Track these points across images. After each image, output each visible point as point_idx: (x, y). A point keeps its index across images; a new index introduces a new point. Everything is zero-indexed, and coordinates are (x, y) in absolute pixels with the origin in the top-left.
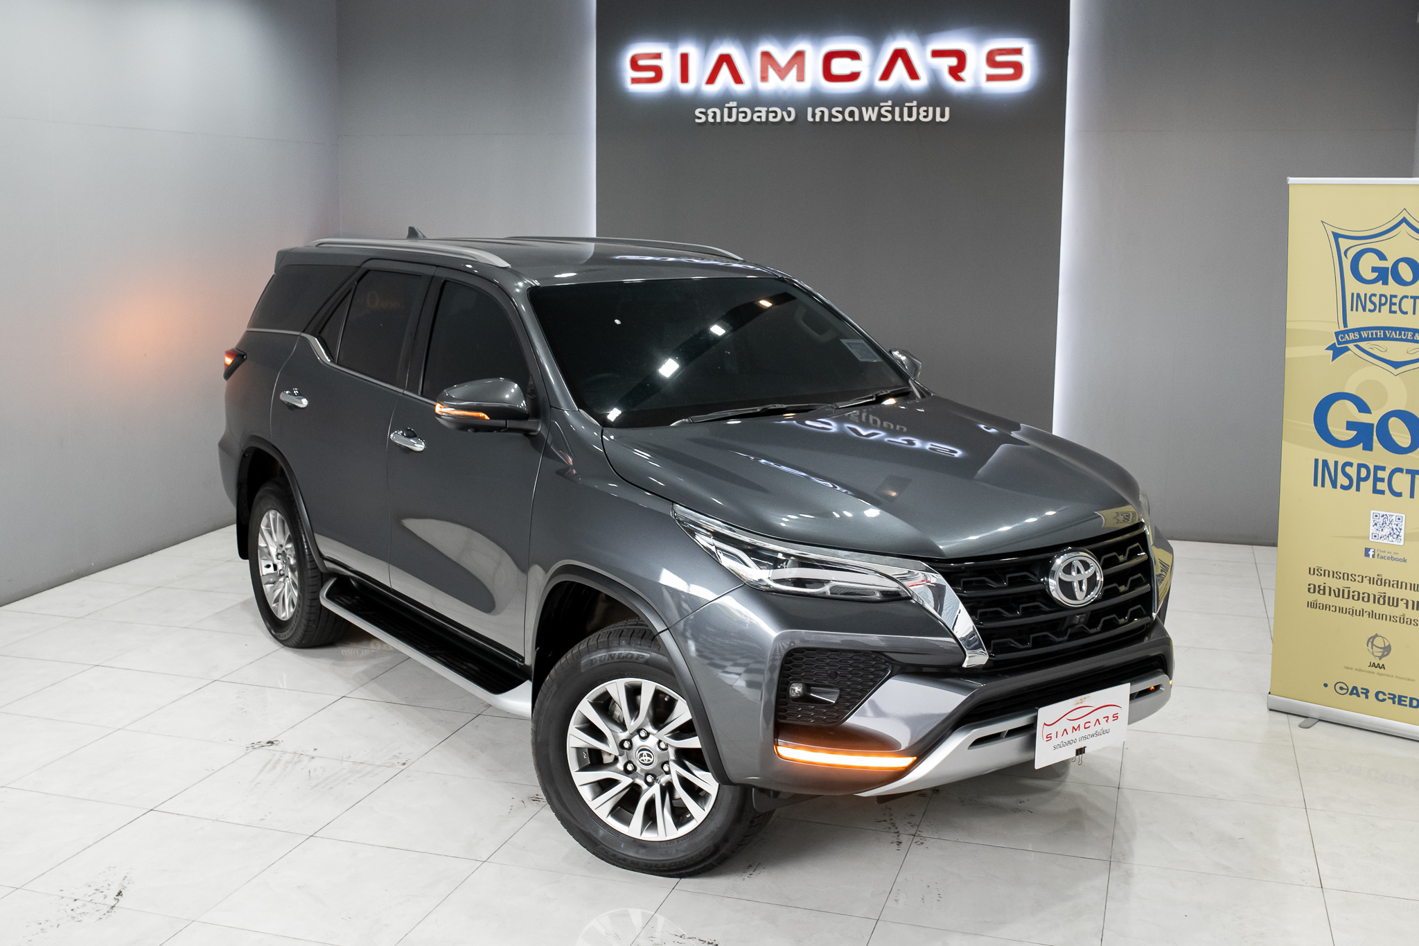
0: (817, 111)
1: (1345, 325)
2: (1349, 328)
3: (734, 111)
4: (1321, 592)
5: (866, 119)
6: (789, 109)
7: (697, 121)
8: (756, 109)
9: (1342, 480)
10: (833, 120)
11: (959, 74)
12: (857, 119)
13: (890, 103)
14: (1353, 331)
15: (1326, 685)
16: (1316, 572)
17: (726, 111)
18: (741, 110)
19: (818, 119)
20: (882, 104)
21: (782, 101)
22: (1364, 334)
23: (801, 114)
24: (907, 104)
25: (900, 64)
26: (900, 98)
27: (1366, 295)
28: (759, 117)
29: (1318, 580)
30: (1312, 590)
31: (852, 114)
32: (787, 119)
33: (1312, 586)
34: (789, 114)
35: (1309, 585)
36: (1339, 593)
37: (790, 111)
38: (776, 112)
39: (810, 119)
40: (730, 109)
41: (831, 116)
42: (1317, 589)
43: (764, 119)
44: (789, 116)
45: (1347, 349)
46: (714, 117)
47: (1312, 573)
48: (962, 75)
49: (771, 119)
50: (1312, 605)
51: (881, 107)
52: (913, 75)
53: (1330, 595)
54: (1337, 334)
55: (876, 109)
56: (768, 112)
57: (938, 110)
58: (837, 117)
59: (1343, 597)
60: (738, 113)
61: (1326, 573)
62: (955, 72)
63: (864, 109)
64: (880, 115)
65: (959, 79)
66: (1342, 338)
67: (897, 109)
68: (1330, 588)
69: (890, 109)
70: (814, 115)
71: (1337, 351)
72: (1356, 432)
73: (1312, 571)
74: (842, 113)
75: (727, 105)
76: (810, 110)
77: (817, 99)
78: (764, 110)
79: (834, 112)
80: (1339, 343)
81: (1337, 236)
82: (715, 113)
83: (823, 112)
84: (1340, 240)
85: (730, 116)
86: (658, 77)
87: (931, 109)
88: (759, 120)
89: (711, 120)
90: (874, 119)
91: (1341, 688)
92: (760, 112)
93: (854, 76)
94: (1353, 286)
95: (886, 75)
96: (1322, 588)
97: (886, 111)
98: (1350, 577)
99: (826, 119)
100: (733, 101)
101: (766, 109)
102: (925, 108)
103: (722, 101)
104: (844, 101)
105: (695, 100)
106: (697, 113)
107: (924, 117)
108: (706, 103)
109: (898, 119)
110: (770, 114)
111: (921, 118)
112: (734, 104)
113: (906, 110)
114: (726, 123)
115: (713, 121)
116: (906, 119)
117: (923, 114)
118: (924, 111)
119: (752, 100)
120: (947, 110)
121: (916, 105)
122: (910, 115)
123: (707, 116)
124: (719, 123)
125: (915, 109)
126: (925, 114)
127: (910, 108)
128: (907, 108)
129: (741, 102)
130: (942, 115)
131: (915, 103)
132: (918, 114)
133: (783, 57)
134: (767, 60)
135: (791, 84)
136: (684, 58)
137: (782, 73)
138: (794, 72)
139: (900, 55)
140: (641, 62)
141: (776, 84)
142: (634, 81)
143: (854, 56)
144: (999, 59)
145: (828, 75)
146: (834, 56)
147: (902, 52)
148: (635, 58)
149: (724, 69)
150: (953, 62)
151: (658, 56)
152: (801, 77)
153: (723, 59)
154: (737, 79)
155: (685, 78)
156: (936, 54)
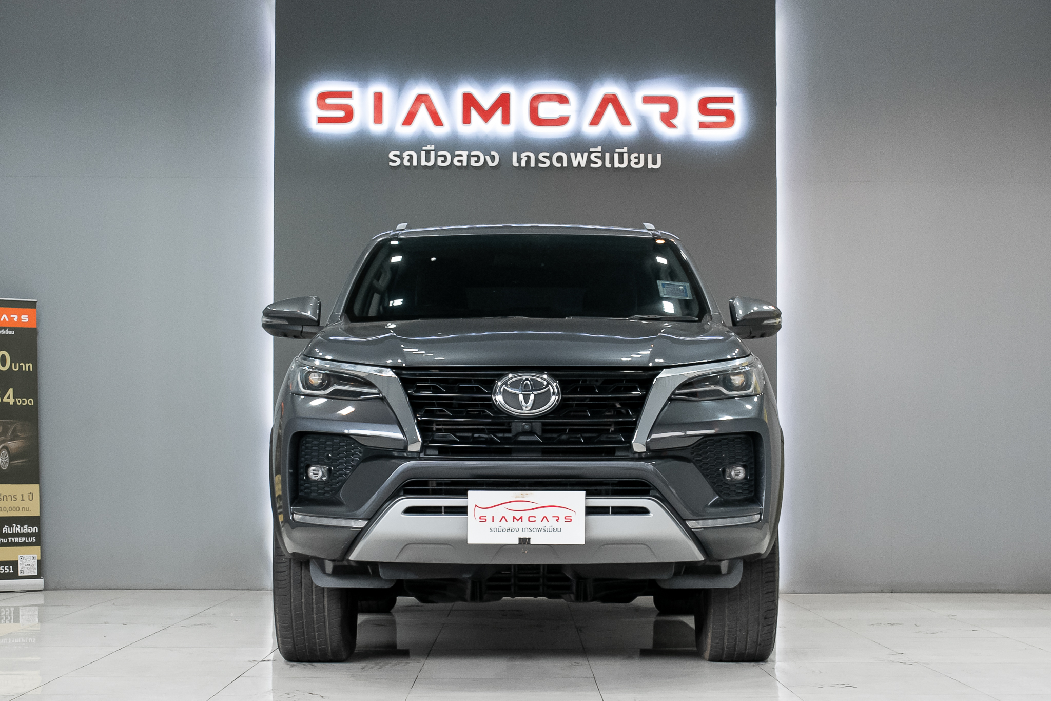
0: (523, 155)
3: (432, 154)
5: (575, 164)
6: (493, 153)
7: (391, 164)
8: (457, 153)
10: (541, 165)
11: (671, 120)
12: (565, 164)
13: (599, 149)
17: (423, 154)
18: (440, 153)
19: (523, 164)
20: (591, 150)
21: (485, 146)
23: (506, 159)
24: (617, 150)
25: (610, 109)
26: (610, 144)
28: (459, 161)
31: (560, 159)
32: (490, 164)
34: (493, 158)
37: (494, 156)
38: (478, 157)
39: (515, 164)
40: (428, 152)
41: (538, 161)
43: (465, 164)
44: (493, 161)
46: (410, 160)
48: (674, 121)
49: (473, 164)
51: (590, 153)
52: (625, 121)
55: (586, 154)
56: (469, 157)
57: (650, 156)
58: (544, 163)
60: (436, 157)
62: (667, 119)
63: (572, 155)
64: (589, 161)
65: (672, 126)
67: (607, 155)
69: (599, 155)
70: (519, 160)
74: (550, 158)
75: (424, 148)
76: (515, 155)
77: (522, 144)
78: (465, 154)
79: (541, 158)
82: (411, 156)
83: (529, 157)
85: (428, 160)
86: (348, 117)
87: (642, 156)
88: (459, 164)
89: (406, 163)
90: (583, 165)
92: (461, 155)
93: (563, 121)
95: (595, 121)
97: (596, 157)
99: (533, 164)
100: (431, 144)
101: (467, 153)
102: (636, 155)
103: (417, 144)
104: (552, 147)
105: (389, 143)
106: (391, 156)
107: (636, 163)
108: (402, 146)
109: (608, 165)
110: (471, 158)
111: (633, 165)
112: (433, 148)
113: (616, 156)
114: (423, 166)
115: (408, 164)
116: (617, 165)
117: (634, 160)
118: (635, 158)
119: (453, 144)
120: (659, 156)
121: (626, 151)
122: (621, 162)
123: (402, 159)
124: (414, 166)
125: (625, 156)
126: (637, 160)
127: (621, 155)
128: (617, 154)
129: (440, 145)
130: (654, 163)
131: (625, 150)
132: (629, 160)
133: (486, 99)
134: (469, 101)
135: (495, 128)
136: (379, 97)
137: (486, 115)
138: (498, 114)
139: (611, 100)
140: (329, 101)
141: (478, 127)
142: (321, 120)
143: (563, 100)
144: (711, 106)
145: (536, 119)
146: (540, 100)
147: (613, 97)
148: (323, 96)
149: (423, 111)
150: (665, 108)
151: (348, 95)
152: (506, 120)
153: (421, 99)
154: (437, 121)
155: (378, 118)
156: (648, 100)
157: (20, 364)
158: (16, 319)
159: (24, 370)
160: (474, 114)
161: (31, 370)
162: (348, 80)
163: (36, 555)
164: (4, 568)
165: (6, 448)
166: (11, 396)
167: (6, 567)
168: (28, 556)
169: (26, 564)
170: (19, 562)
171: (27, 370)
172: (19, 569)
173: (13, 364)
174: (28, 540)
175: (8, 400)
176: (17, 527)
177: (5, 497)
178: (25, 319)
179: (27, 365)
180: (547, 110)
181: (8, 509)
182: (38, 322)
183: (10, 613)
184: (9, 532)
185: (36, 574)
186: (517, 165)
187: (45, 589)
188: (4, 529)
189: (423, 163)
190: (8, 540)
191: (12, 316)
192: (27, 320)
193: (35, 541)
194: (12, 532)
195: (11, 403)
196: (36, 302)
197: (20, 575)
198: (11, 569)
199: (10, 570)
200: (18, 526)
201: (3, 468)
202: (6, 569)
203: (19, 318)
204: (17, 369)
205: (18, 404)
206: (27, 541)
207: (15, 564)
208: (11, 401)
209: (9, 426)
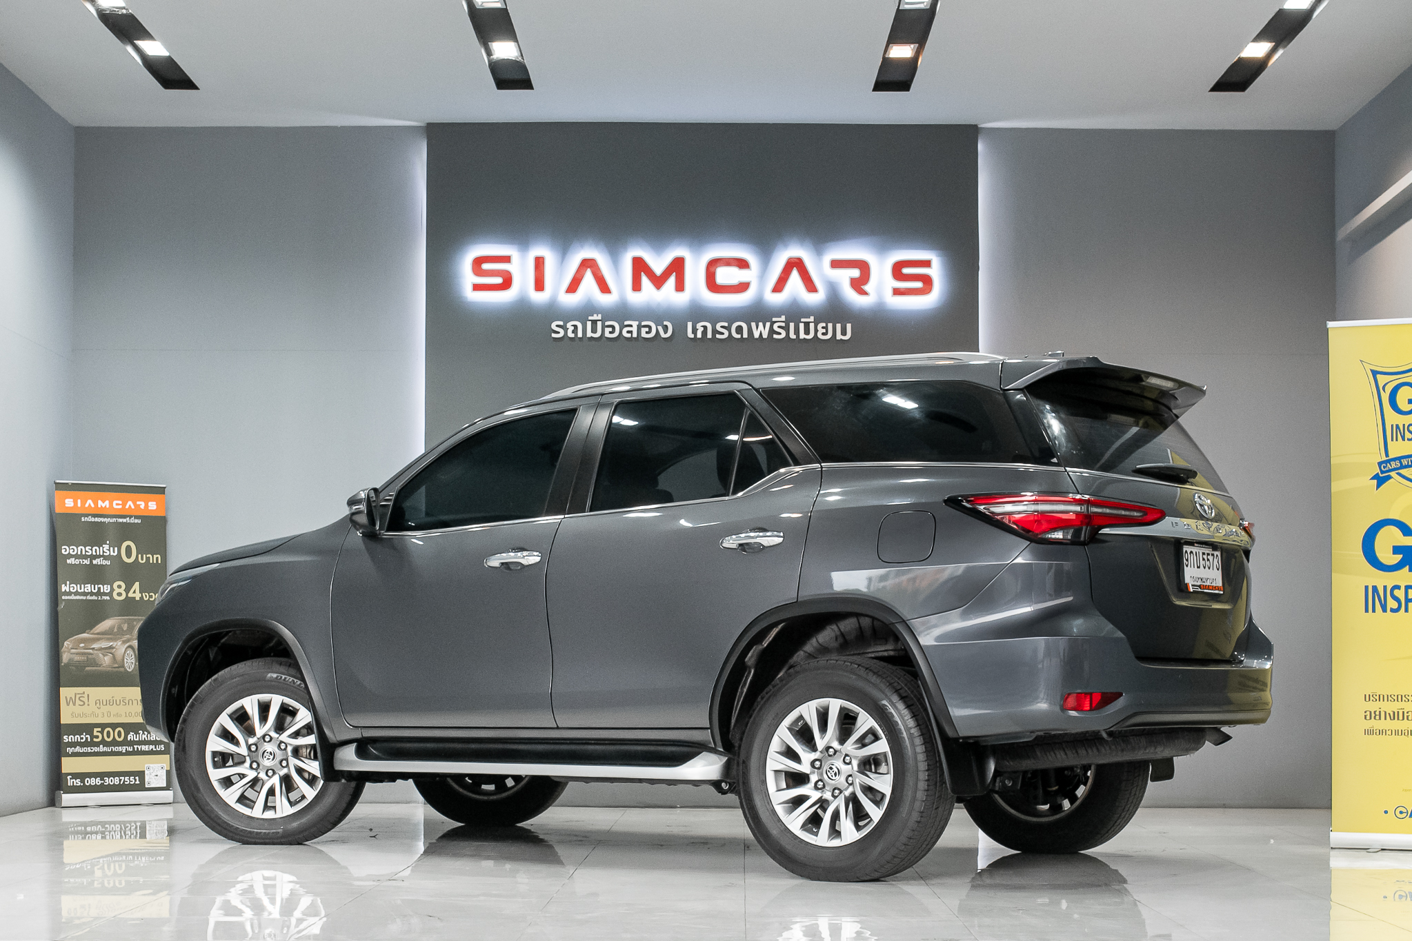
0: (699, 326)
1: (1387, 455)
2: (1390, 457)
3: (599, 324)
4: (1377, 717)
5: (756, 335)
6: (665, 323)
7: (554, 335)
8: (626, 323)
9: (1392, 604)
10: (718, 336)
11: (862, 287)
12: (745, 335)
13: (783, 318)
14: (1394, 459)
15: (1386, 812)
16: (1371, 698)
17: (589, 324)
18: (607, 323)
19: (699, 335)
20: (774, 319)
21: (657, 315)
22: (1405, 462)
23: (680, 329)
24: (803, 320)
25: (795, 275)
26: (794, 313)
27: (1404, 425)
28: (628, 332)
29: (1373, 706)
30: (1368, 717)
31: (739, 330)
32: (663, 335)
33: (1368, 713)
34: (666, 329)
35: (1365, 712)
36: (1394, 716)
37: (666, 326)
38: (650, 327)
39: (691, 335)
40: (594, 322)
41: (715, 332)
42: (1373, 715)
43: (635, 335)
44: (666, 332)
45: (1389, 477)
46: (575, 331)
47: (1367, 699)
48: (866, 288)
49: (644, 335)
50: (1369, 732)
51: (773, 323)
52: (811, 287)
53: (1385, 719)
54: (1380, 464)
55: (768, 324)
56: (639, 327)
57: (839, 326)
58: (722, 334)
59: (1398, 719)
60: (604, 327)
61: (1380, 698)
62: (858, 285)
63: (753, 325)
64: (772, 331)
65: (865, 293)
66: (1384, 467)
67: (792, 325)
68: (1385, 712)
69: (783, 324)
70: (695, 331)
71: (1381, 480)
72: (1402, 556)
73: (1367, 698)
74: (728, 328)
75: (590, 318)
76: (690, 325)
77: (697, 312)
78: (635, 324)
79: (718, 328)
80: (1382, 472)
81: (1375, 373)
82: (575, 327)
83: (705, 327)
84: (1378, 376)
85: (594, 330)
86: (507, 283)
87: (830, 325)
88: (629, 335)
89: (571, 335)
90: (765, 336)
91: (1401, 812)
92: (631, 326)
93: (742, 287)
94: (1392, 418)
95: (778, 288)
96: (1377, 713)
97: (779, 327)
98: (1404, 698)
99: (709, 335)
100: (598, 313)
101: (637, 323)
102: (824, 325)
103: (584, 313)
104: (731, 316)
105: (552, 312)
106: (553, 326)
107: (823, 334)
108: (567, 316)
109: (793, 336)
110: (642, 329)
111: (820, 336)
112: (599, 317)
113: (802, 326)
114: (588, 338)
115: (573, 336)
116: (802, 336)
117: (821, 331)
118: (823, 328)
119: (622, 313)
120: (849, 326)
121: (813, 321)
122: (807, 332)
123: (566, 330)
124: (580, 338)
125: (812, 325)
126: (824, 331)
127: (807, 325)
128: (803, 324)
129: (608, 314)
130: (844, 333)
131: (812, 319)
132: (816, 331)
133: (658, 264)
134: (640, 266)
135: (668, 295)
136: (539, 263)
137: (658, 282)
138: (672, 280)
139: (796, 264)
140: (486, 266)
141: (649, 295)
142: (477, 287)
143: (742, 264)
144: (906, 271)
145: (712, 285)
146: (718, 264)
147: (798, 261)
148: (478, 262)
149: (588, 277)
150: (855, 273)
151: (507, 259)
152: (680, 287)
153: (587, 264)
154: (604, 288)
155: (539, 286)
156: (836, 264)
157: (148, 556)
158: (142, 507)
159: (151, 562)
160: (645, 280)
161: (160, 562)
162: (506, 244)
163: (165, 765)
164: (129, 779)
165: (130, 647)
166: (138, 591)
167: (131, 778)
168: (156, 765)
169: (154, 774)
170: (146, 772)
171: (155, 562)
172: (146, 780)
173: (140, 555)
174: (156, 748)
175: (133, 595)
176: (143, 733)
177: (131, 702)
178: (152, 506)
179: (155, 556)
180: (725, 275)
181: (133, 714)
182: (167, 509)
183: (136, 828)
184: (135, 739)
185: (165, 785)
186: (692, 336)
187: (173, 803)
188: (129, 736)
189: (589, 334)
190: (134, 748)
191: (138, 503)
192: (155, 508)
193: (163, 749)
194: (138, 739)
195: (138, 599)
196: (165, 488)
197: (146, 786)
198: (138, 780)
199: (135, 780)
200: (145, 733)
201: (128, 670)
202: (131, 780)
203: (146, 506)
204: (144, 561)
205: (145, 599)
206: (154, 749)
207: (141, 774)
208: (138, 596)
209: (135, 623)
